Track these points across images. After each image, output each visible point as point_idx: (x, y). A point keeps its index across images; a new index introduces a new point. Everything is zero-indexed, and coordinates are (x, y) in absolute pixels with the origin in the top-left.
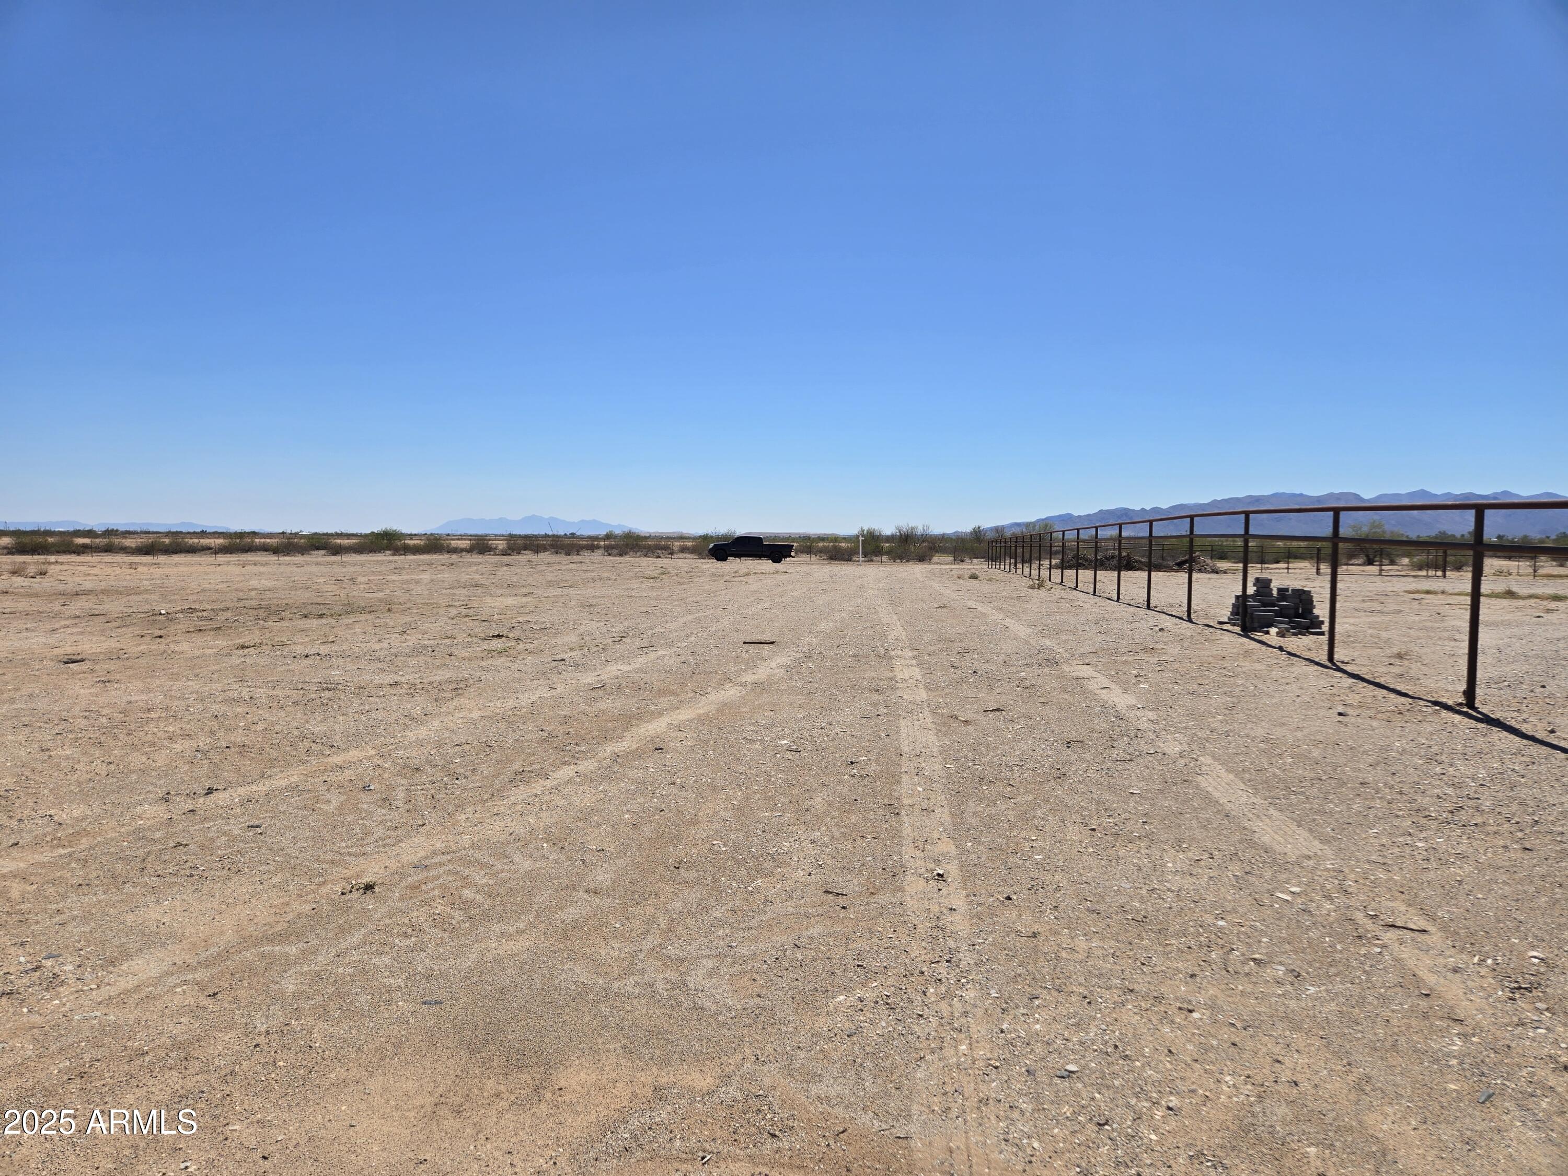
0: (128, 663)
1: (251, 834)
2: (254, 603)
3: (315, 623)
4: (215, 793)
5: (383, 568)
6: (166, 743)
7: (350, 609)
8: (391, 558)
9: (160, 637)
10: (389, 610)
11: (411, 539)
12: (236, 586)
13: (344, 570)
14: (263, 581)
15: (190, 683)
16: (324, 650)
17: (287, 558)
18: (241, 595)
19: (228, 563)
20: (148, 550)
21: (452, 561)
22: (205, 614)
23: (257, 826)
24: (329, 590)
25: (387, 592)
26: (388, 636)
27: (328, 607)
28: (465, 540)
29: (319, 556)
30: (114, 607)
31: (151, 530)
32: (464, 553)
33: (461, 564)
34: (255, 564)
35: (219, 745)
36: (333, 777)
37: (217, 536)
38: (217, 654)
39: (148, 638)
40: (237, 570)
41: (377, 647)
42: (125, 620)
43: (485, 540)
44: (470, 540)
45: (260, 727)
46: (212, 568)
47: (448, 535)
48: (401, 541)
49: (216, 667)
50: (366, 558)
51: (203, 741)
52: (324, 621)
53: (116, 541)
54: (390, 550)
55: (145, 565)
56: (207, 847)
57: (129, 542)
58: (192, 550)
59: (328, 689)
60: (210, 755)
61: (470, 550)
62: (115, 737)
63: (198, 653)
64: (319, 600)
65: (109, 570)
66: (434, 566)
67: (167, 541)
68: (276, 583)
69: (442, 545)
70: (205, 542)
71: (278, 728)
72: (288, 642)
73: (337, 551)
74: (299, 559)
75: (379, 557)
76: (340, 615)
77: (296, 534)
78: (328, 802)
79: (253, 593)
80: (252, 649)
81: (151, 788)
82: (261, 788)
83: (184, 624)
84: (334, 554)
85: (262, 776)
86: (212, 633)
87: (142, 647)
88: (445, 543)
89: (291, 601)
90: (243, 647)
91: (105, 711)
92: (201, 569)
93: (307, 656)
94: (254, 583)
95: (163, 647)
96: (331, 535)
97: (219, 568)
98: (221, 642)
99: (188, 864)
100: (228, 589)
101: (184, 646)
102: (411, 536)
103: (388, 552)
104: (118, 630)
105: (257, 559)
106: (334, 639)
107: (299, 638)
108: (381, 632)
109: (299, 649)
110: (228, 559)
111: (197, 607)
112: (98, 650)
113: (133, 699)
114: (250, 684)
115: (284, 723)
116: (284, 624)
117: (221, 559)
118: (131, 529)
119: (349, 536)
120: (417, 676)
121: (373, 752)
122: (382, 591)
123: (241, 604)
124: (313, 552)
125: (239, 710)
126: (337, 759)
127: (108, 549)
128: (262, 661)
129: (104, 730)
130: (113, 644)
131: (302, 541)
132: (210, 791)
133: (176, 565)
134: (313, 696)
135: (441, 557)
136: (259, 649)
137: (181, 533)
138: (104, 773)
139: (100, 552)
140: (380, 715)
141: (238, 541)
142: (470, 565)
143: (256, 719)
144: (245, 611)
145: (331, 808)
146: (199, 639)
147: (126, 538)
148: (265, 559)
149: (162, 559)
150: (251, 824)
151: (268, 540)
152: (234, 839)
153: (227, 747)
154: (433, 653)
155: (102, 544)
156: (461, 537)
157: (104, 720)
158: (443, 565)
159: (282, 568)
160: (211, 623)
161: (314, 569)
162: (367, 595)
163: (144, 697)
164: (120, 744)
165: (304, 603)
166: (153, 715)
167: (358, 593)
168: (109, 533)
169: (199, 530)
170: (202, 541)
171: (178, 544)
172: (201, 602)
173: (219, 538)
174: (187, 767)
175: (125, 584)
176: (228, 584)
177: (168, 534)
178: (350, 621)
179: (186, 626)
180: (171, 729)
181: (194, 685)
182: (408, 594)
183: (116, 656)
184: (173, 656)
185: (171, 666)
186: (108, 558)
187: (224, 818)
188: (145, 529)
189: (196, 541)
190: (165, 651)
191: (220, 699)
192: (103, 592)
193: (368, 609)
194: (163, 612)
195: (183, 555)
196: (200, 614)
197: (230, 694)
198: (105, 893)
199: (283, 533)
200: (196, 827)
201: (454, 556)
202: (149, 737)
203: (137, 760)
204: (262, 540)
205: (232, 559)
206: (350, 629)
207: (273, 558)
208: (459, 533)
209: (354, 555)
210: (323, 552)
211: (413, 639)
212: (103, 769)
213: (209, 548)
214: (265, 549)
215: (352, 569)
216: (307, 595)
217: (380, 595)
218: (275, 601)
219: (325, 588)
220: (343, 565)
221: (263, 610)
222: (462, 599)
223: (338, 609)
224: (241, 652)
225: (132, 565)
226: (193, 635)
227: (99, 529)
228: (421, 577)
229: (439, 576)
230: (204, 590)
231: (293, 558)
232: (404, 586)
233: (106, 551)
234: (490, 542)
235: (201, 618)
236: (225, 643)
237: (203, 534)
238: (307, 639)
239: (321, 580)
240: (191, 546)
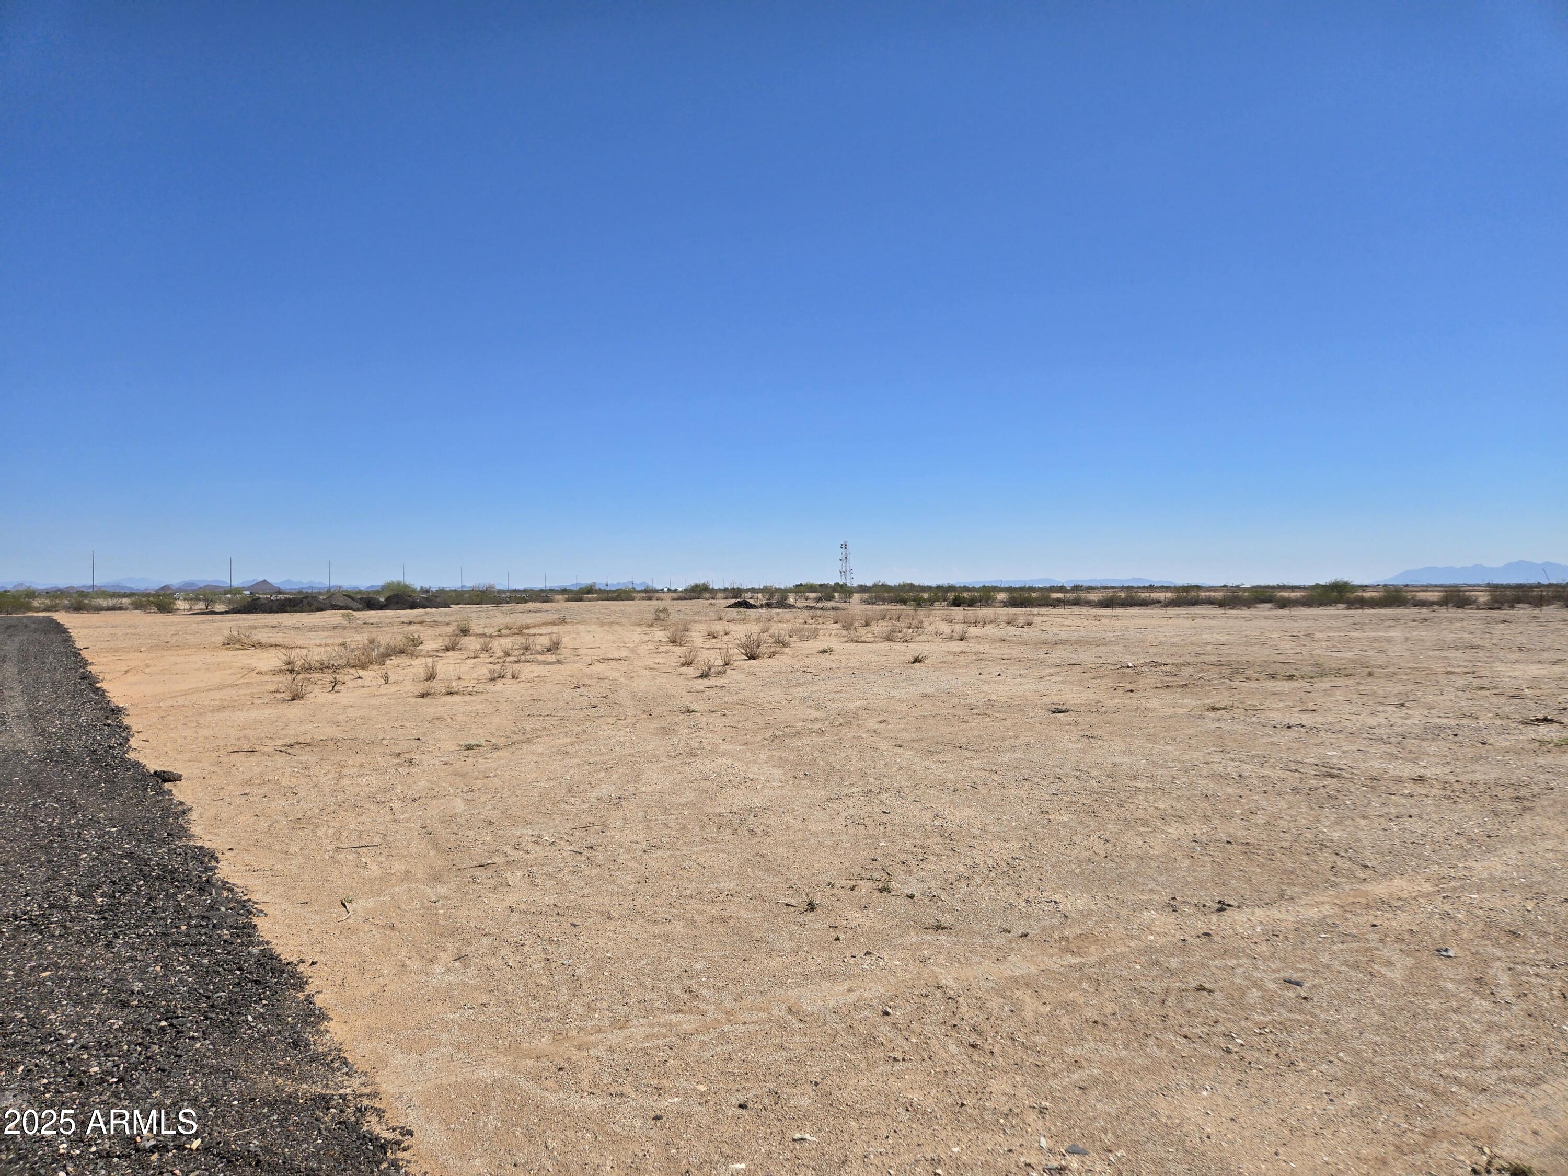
0: (1107, 718)
1: (1291, 994)
2: (1213, 659)
3: (1286, 686)
4: (1229, 912)
5: (1340, 624)
6: (1159, 823)
7: (1320, 672)
8: (1346, 612)
9: (1132, 691)
10: (1370, 674)
11: (1364, 591)
12: (1190, 640)
13: (1296, 625)
14: (1215, 635)
15: (1169, 748)
16: (1307, 720)
17: (1234, 612)
18: (1197, 649)
19: (1178, 616)
20: (1107, 604)
21: (1423, 616)
22: (1168, 668)
23: (1298, 984)
24: (1288, 647)
25: (1357, 651)
26: (1381, 708)
27: (1293, 666)
28: (1433, 591)
29: (1265, 609)
30: (1087, 657)
31: (1109, 585)
32: (1435, 607)
33: (1436, 620)
34: (1204, 618)
35: (1218, 838)
36: (1383, 919)
37: (1164, 590)
38: (1189, 716)
39: (1120, 691)
40: (1188, 623)
41: (1372, 721)
42: (1097, 670)
43: (1460, 591)
44: (1439, 591)
45: (1260, 819)
46: (1163, 622)
47: (1407, 586)
48: (1353, 593)
49: (1191, 731)
50: (1317, 612)
51: (1199, 829)
52: (1295, 684)
53: (1083, 595)
54: (1343, 603)
55: (1106, 617)
56: (1237, 999)
57: (1093, 597)
58: (1145, 603)
59: (1332, 776)
60: (1210, 849)
61: (1444, 603)
62: (1108, 809)
63: (1170, 711)
64: (1280, 658)
65: (1078, 622)
66: (1402, 622)
67: (1123, 595)
68: (1228, 637)
69: (1405, 598)
70: (1155, 595)
71: (1283, 824)
72: (1262, 707)
73: (1284, 604)
74: (1245, 612)
75: (1331, 611)
76: (1312, 678)
77: (1238, 587)
78: (1389, 964)
79: (1209, 648)
80: (1223, 712)
81: (1152, 885)
82: (1284, 915)
83: (1151, 679)
84: (1282, 608)
85: (1282, 896)
86: (1179, 690)
87: (1116, 701)
88: (1409, 595)
89: (1250, 659)
90: (1214, 709)
91: (1094, 773)
92: (1154, 622)
93: (1289, 727)
94: (1206, 637)
95: (1135, 702)
96: (1273, 587)
97: (1170, 621)
98: (1190, 702)
99: (1220, 1028)
100: (1183, 642)
101: (1154, 703)
102: (1364, 588)
103: (1341, 606)
104: (1094, 681)
105: (1204, 612)
106: (1314, 707)
107: (1271, 703)
108: (1370, 703)
109: (1277, 717)
110: (1177, 612)
111: (1159, 660)
112: (1079, 702)
113: (1118, 760)
114: (1233, 756)
115: (1289, 818)
116: (1253, 684)
117: (1171, 612)
118: (1094, 585)
119: (1293, 588)
120: (1447, 770)
121: (1428, 887)
122: (1349, 649)
123: (1200, 659)
124: (1258, 606)
125: (1230, 790)
126: (1379, 889)
127: (1076, 603)
128: (1240, 728)
129: (1097, 796)
130: (1089, 695)
131: (1246, 594)
132: (1222, 907)
133: (1133, 617)
134: (1313, 783)
135: (1407, 611)
136: (1232, 713)
137: (1133, 587)
138: (1103, 854)
139: (1070, 605)
140: (1419, 827)
141: (1185, 594)
142: (1450, 621)
143: (1252, 806)
144: (1205, 667)
145: (1396, 975)
146: (1168, 696)
147: (1089, 592)
148: (1212, 612)
149: (1119, 611)
150: (1287, 975)
151: (1213, 594)
152: (1268, 999)
153: (1229, 842)
154: (1456, 739)
155: (1071, 598)
156: (1425, 588)
157: (1094, 783)
158: (1414, 621)
159: (1231, 622)
160: (1176, 679)
161: (1263, 623)
162: (1334, 654)
163: (1126, 760)
164: (1114, 817)
165: (1266, 662)
166: (1140, 785)
167: (1320, 651)
168: (1077, 588)
169: (1147, 585)
170: (1152, 595)
171: (1132, 598)
172: (1161, 655)
173: (1167, 591)
174: (1187, 863)
175: (1092, 635)
176: (1182, 638)
177: (1122, 589)
178: (1327, 685)
179: (1153, 681)
180: (1162, 806)
181: (1174, 751)
182: (1384, 655)
183: (1096, 708)
184: (1146, 713)
185: (1146, 725)
186: (1077, 610)
187: (1248, 956)
188: (1104, 584)
189: (1148, 594)
190: (1138, 708)
191: (1205, 773)
192: (1077, 642)
193: (1344, 672)
194: (1130, 665)
195: (1136, 608)
196: (1164, 669)
197: (1215, 767)
198: (1126, 1047)
199: (1225, 586)
200: (1217, 962)
201: (1424, 610)
202: (1140, 814)
203: (1133, 842)
204: (1208, 594)
205: (1180, 612)
206: (1330, 695)
207: (1219, 611)
208: (1420, 583)
209: (1302, 608)
210: (1269, 605)
211: (1416, 718)
212: (1100, 848)
213: (1159, 602)
214: (1210, 602)
215: (1305, 624)
216: (1267, 652)
217: (1349, 655)
218: (1233, 658)
219: (1283, 644)
220: (1293, 618)
221: (1224, 667)
222: (1463, 664)
223: (1307, 669)
224: (1212, 714)
225: (1097, 618)
226: (1161, 691)
227: (1069, 585)
228: (1391, 634)
229: (1414, 634)
230: (1161, 643)
231: (1239, 612)
232: (1375, 645)
233: (1075, 605)
234: (1467, 593)
235: (1167, 674)
236: (1194, 703)
237: (1151, 588)
238: (1281, 705)
239: (1275, 635)
240: (1143, 600)
